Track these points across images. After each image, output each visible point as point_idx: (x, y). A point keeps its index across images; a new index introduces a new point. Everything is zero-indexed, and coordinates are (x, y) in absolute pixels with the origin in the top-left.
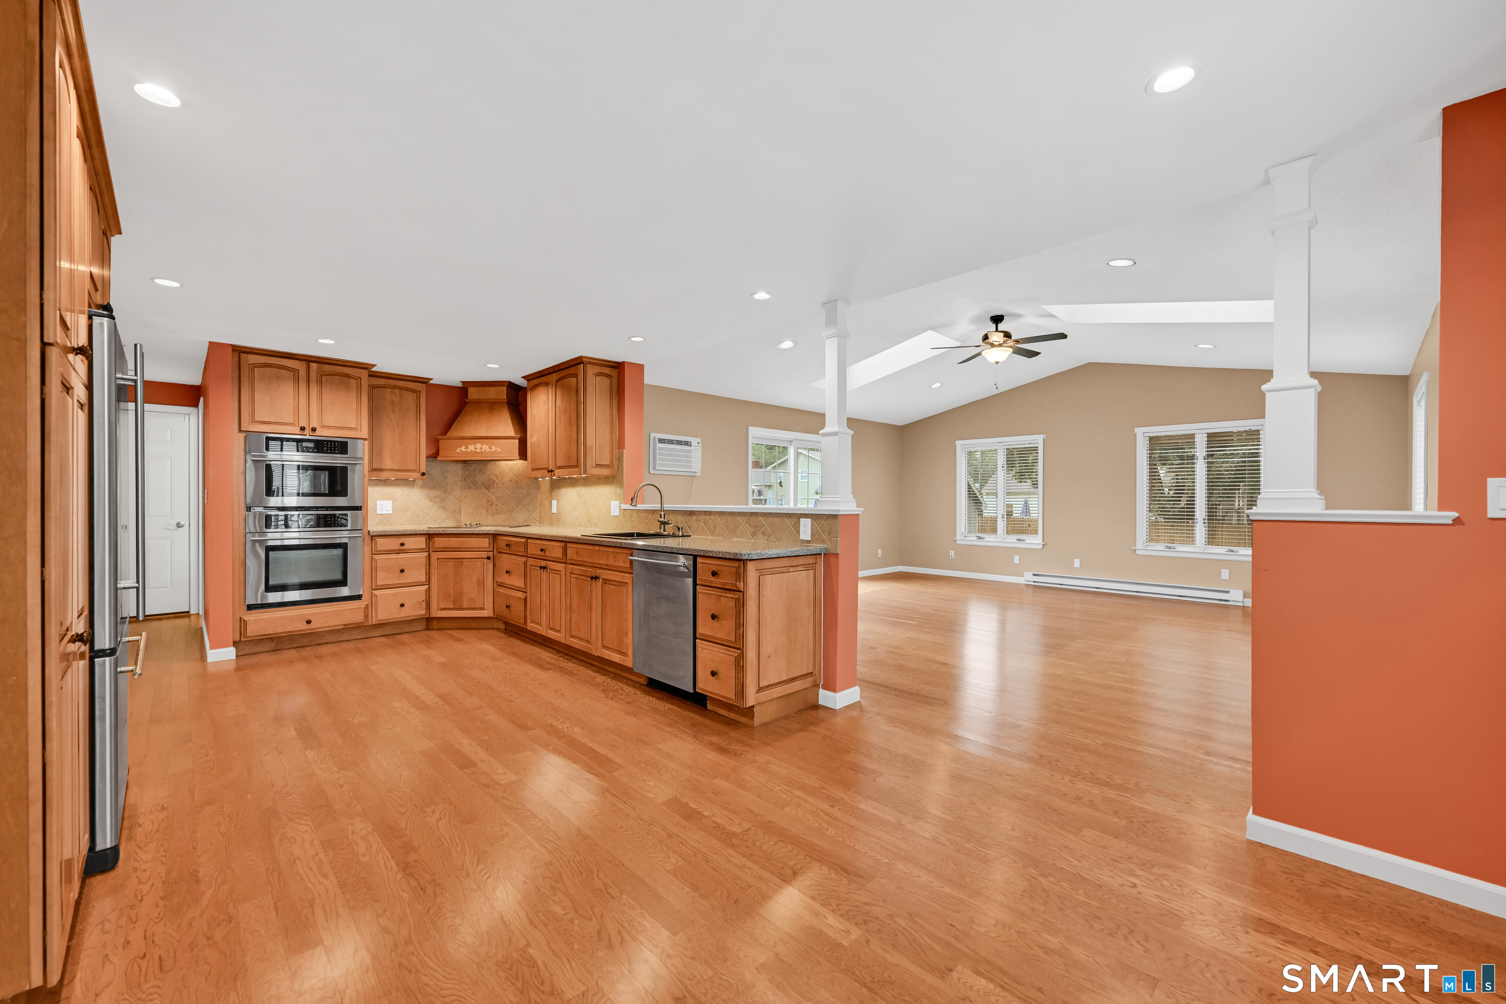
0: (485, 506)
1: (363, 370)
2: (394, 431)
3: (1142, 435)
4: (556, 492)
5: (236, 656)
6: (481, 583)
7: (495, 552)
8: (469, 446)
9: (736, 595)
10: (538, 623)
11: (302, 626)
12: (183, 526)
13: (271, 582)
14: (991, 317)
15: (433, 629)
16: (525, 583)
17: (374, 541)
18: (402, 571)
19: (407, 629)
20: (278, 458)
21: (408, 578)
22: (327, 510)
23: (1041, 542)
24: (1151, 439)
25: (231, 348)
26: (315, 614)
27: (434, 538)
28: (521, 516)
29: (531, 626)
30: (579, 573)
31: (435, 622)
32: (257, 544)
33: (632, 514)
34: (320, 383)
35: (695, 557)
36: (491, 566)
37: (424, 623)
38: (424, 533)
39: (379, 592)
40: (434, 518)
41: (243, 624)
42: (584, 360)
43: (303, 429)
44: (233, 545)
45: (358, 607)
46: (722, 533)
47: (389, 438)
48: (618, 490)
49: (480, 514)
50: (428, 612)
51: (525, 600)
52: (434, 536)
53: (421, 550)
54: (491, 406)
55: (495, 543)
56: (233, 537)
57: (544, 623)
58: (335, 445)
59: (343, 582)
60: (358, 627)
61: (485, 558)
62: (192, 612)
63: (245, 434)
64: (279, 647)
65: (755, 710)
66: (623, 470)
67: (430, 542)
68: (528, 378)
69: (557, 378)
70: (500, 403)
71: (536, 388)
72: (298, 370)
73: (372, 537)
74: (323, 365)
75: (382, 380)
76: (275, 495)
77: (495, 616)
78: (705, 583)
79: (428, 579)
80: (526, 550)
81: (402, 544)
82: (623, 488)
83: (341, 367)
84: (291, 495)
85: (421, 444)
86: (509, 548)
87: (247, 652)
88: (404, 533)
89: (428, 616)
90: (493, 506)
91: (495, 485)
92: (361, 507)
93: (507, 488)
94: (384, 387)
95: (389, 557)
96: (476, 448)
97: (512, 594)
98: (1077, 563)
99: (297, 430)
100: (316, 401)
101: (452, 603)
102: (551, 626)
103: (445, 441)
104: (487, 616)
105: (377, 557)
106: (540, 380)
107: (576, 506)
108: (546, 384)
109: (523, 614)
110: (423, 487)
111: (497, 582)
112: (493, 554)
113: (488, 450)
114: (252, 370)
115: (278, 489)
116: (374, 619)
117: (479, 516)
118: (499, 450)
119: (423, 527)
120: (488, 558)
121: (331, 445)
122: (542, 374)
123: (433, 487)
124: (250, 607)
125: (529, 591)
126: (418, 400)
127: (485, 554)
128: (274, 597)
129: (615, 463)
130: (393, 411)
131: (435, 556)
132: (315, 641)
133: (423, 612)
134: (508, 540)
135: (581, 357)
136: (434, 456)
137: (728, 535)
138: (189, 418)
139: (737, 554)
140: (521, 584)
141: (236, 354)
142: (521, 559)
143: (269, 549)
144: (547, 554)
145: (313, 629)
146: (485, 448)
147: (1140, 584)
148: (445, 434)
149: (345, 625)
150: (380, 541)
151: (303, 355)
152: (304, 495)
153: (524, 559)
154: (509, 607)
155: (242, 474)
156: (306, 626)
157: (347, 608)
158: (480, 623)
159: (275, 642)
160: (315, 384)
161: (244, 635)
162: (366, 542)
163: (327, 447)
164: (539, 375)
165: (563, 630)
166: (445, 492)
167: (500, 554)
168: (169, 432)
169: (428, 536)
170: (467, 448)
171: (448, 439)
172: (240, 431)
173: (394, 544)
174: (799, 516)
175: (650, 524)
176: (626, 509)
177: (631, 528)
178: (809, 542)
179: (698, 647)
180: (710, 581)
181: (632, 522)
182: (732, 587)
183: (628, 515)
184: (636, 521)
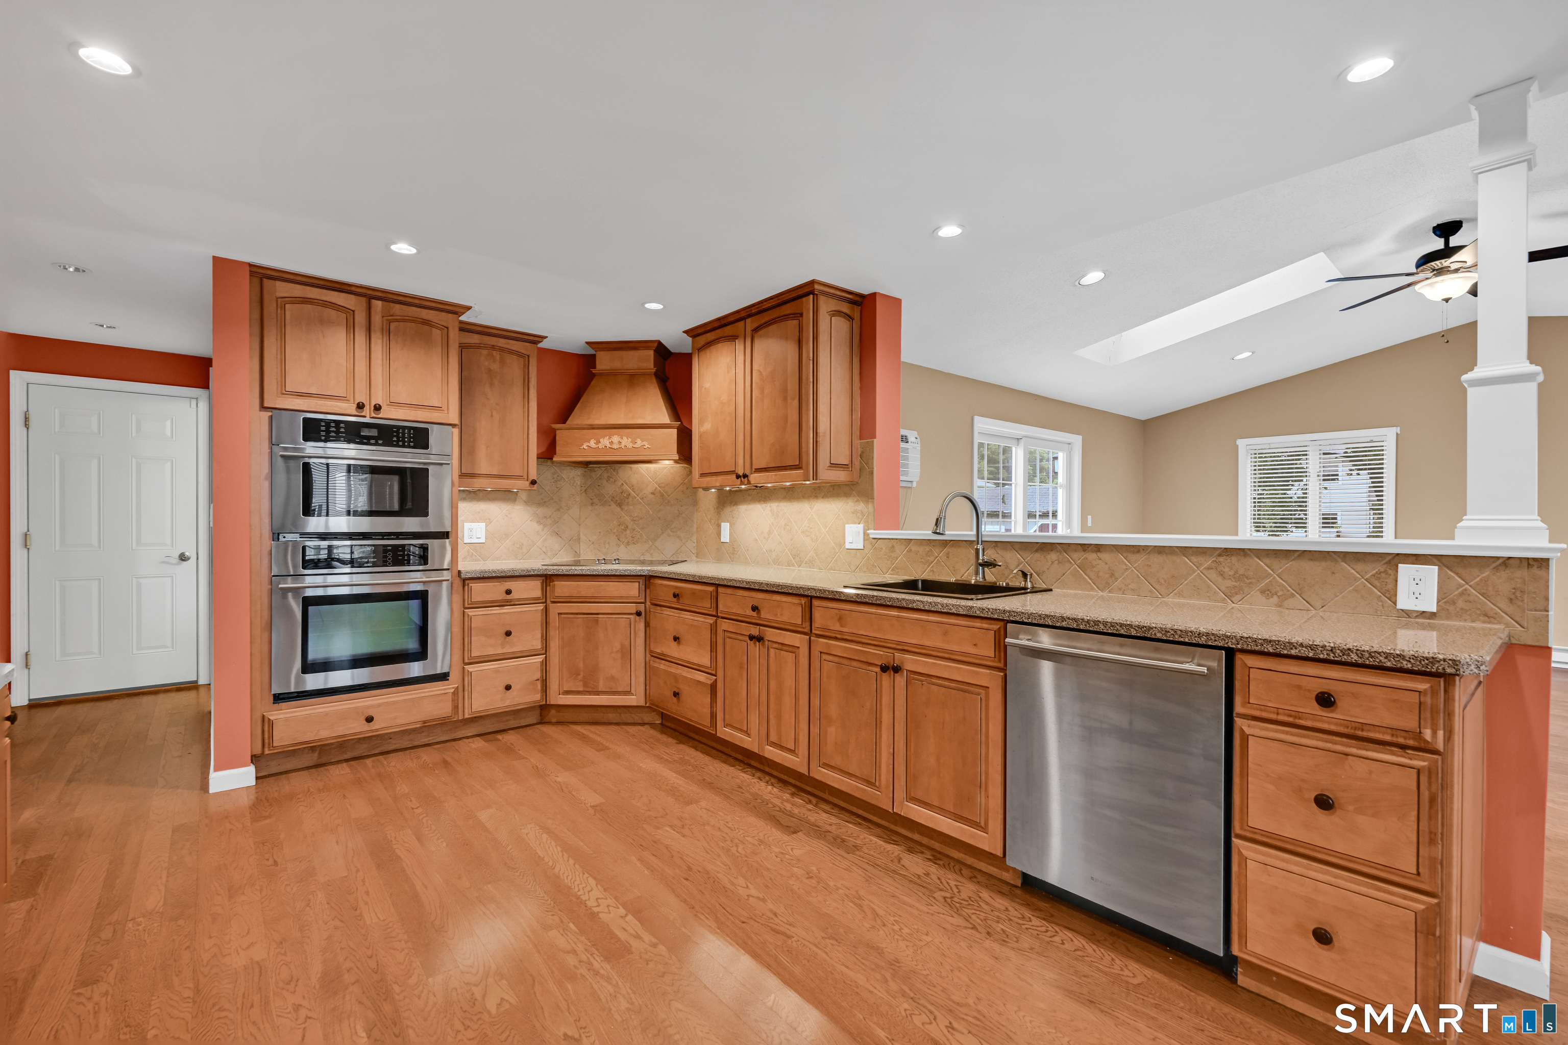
0: (615, 531)
1: (450, 315)
2: (492, 416)
4: (728, 510)
5: (257, 778)
6: (626, 653)
7: (648, 603)
8: (601, 440)
10: (741, 730)
11: (357, 727)
12: (188, 559)
13: (311, 656)
14: (1434, 228)
15: (549, 723)
16: (714, 659)
17: (466, 587)
18: (508, 634)
19: (513, 724)
20: (320, 452)
21: (519, 643)
22: (398, 538)
25: (248, 268)
26: (379, 705)
27: (553, 581)
28: (668, 547)
29: (725, 732)
30: (845, 655)
31: (553, 712)
32: (290, 595)
33: (893, 547)
34: (387, 332)
35: (1231, 654)
36: (641, 626)
37: (538, 712)
38: (539, 573)
39: (474, 667)
40: (544, 549)
41: (267, 725)
42: (817, 287)
43: (360, 406)
44: (251, 596)
45: (443, 692)
46: (1133, 586)
47: (484, 427)
48: (861, 506)
49: (609, 543)
50: (544, 697)
51: (713, 688)
52: (554, 578)
53: (534, 601)
54: (632, 379)
55: (648, 591)
56: (250, 584)
57: (754, 730)
58: (409, 434)
59: (421, 654)
60: (443, 723)
61: (631, 614)
62: (201, 682)
63: (270, 414)
64: (323, 760)
66: (872, 473)
67: (548, 588)
68: (695, 333)
69: (756, 325)
70: (644, 374)
71: (710, 346)
72: (353, 311)
73: (464, 580)
74: (392, 305)
75: (476, 336)
76: (316, 515)
77: (647, 705)
79: (544, 645)
80: (714, 605)
81: (508, 592)
82: (873, 502)
83: (419, 310)
84: (338, 514)
85: (530, 436)
86: (678, 599)
87: (274, 770)
88: (510, 574)
89: (544, 703)
90: (628, 532)
91: (630, 499)
92: (448, 533)
93: (648, 505)
94: (478, 347)
95: (489, 612)
96: (612, 443)
97: (685, 674)
99: (352, 409)
100: (380, 362)
101: (581, 683)
102: (773, 738)
103: (565, 432)
104: (635, 704)
105: (471, 612)
106: (719, 332)
107: (770, 533)
108: (733, 338)
109: (707, 711)
110: (527, 503)
111: (651, 652)
112: (645, 607)
113: (630, 445)
114: (281, 308)
115: (320, 506)
116: (466, 711)
117: (607, 546)
118: (647, 446)
119: (536, 564)
120: (638, 614)
121: (404, 434)
122: (723, 322)
123: (542, 503)
124: (279, 698)
125: (720, 673)
126: (527, 367)
127: (632, 608)
128: (314, 681)
129: (857, 462)
130: (492, 385)
131: (554, 609)
132: (378, 747)
133: (537, 697)
134: (677, 587)
135: (813, 282)
136: (548, 453)
137: (1151, 591)
138: (197, 404)
140: (705, 661)
141: (256, 281)
142: (702, 620)
143: (307, 602)
144: (764, 614)
145: (377, 730)
146: (626, 442)
148: (564, 422)
149: (425, 722)
150: (476, 586)
151: (361, 287)
152: (356, 514)
153: (711, 620)
154: (678, 694)
155: (266, 479)
156: (366, 727)
157: (427, 694)
158: (622, 715)
159: (317, 752)
160: (379, 334)
161: (269, 744)
162: (454, 589)
163: (398, 437)
164: (716, 325)
165: (803, 749)
166: (559, 510)
167: (659, 608)
168: (168, 423)
169: (544, 578)
170: (598, 442)
171: (569, 429)
172: (263, 408)
173: (495, 591)
174: (1395, 560)
175: (937, 563)
176: (880, 539)
177: (892, 570)
178: (1432, 615)
179: (1244, 860)
180: (1298, 714)
181: (894, 561)
182: (1387, 738)
183: (884, 549)
184: (902, 558)
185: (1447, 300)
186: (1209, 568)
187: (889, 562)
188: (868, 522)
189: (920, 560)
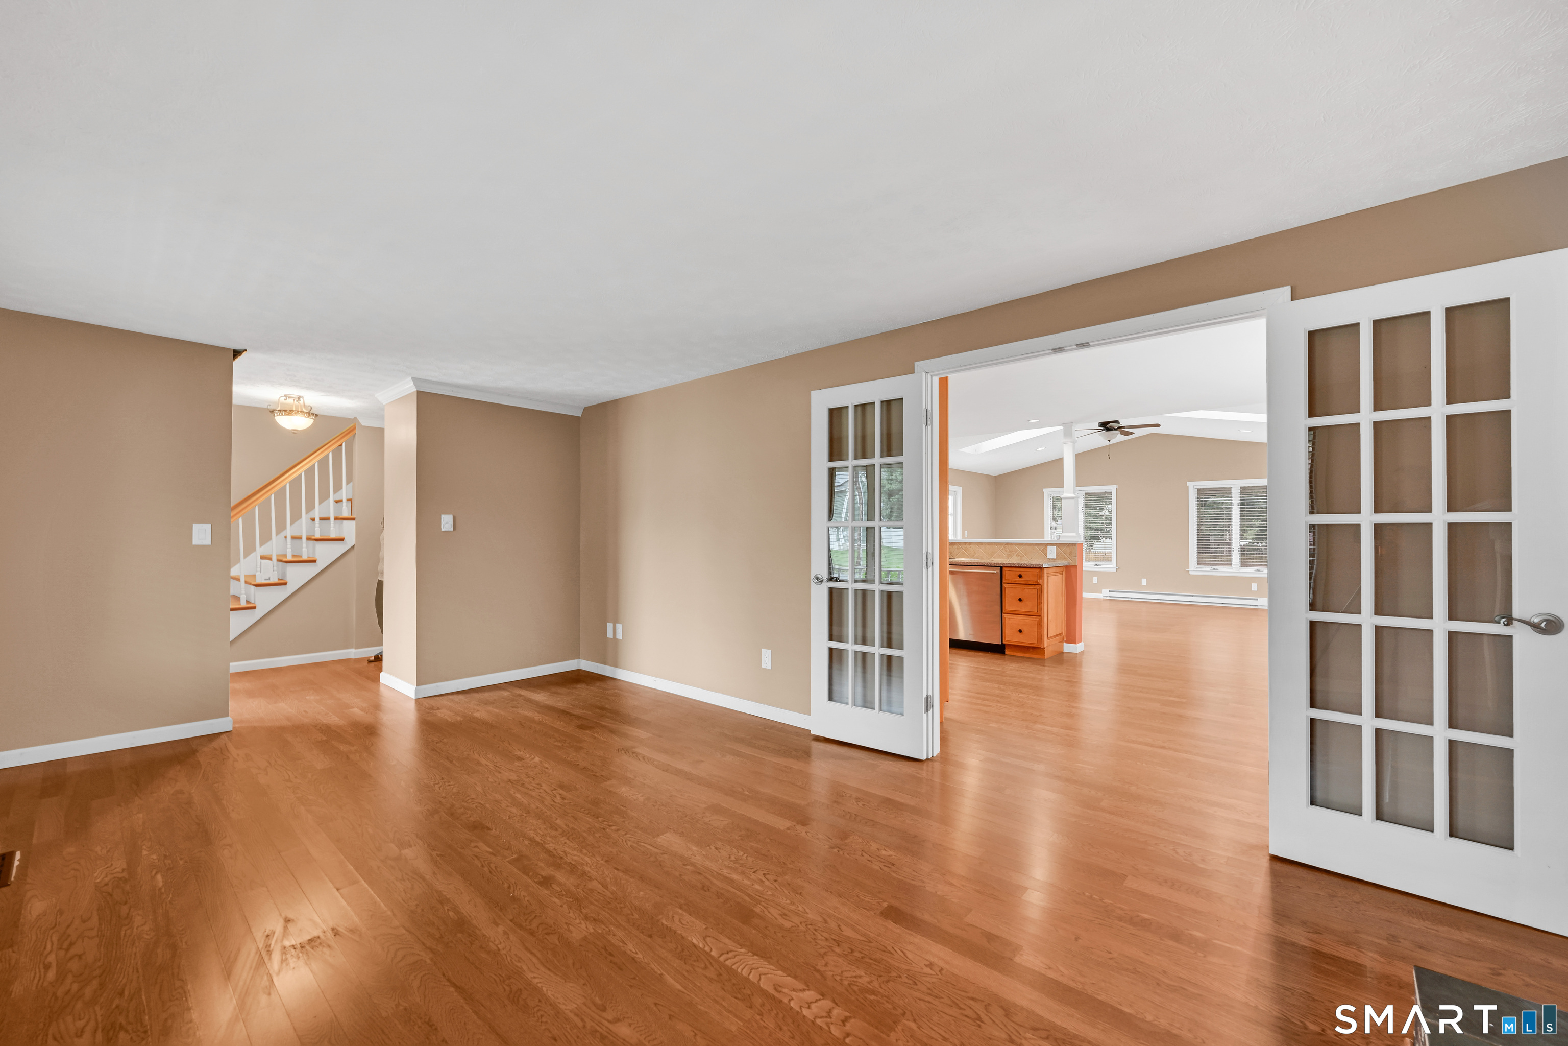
3: (1193, 487)
9: (1038, 587)
23: (1115, 566)
24: (1198, 490)
35: (1002, 568)
65: (1045, 650)
78: (1007, 582)
98: (1144, 582)
139: (1039, 565)
147: (1193, 596)
174: (1047, 545)
178: (1055, 559)
179: (1005, 618)
180: (1015, 581)
182: (1032, 583)
186: (1002, 549)
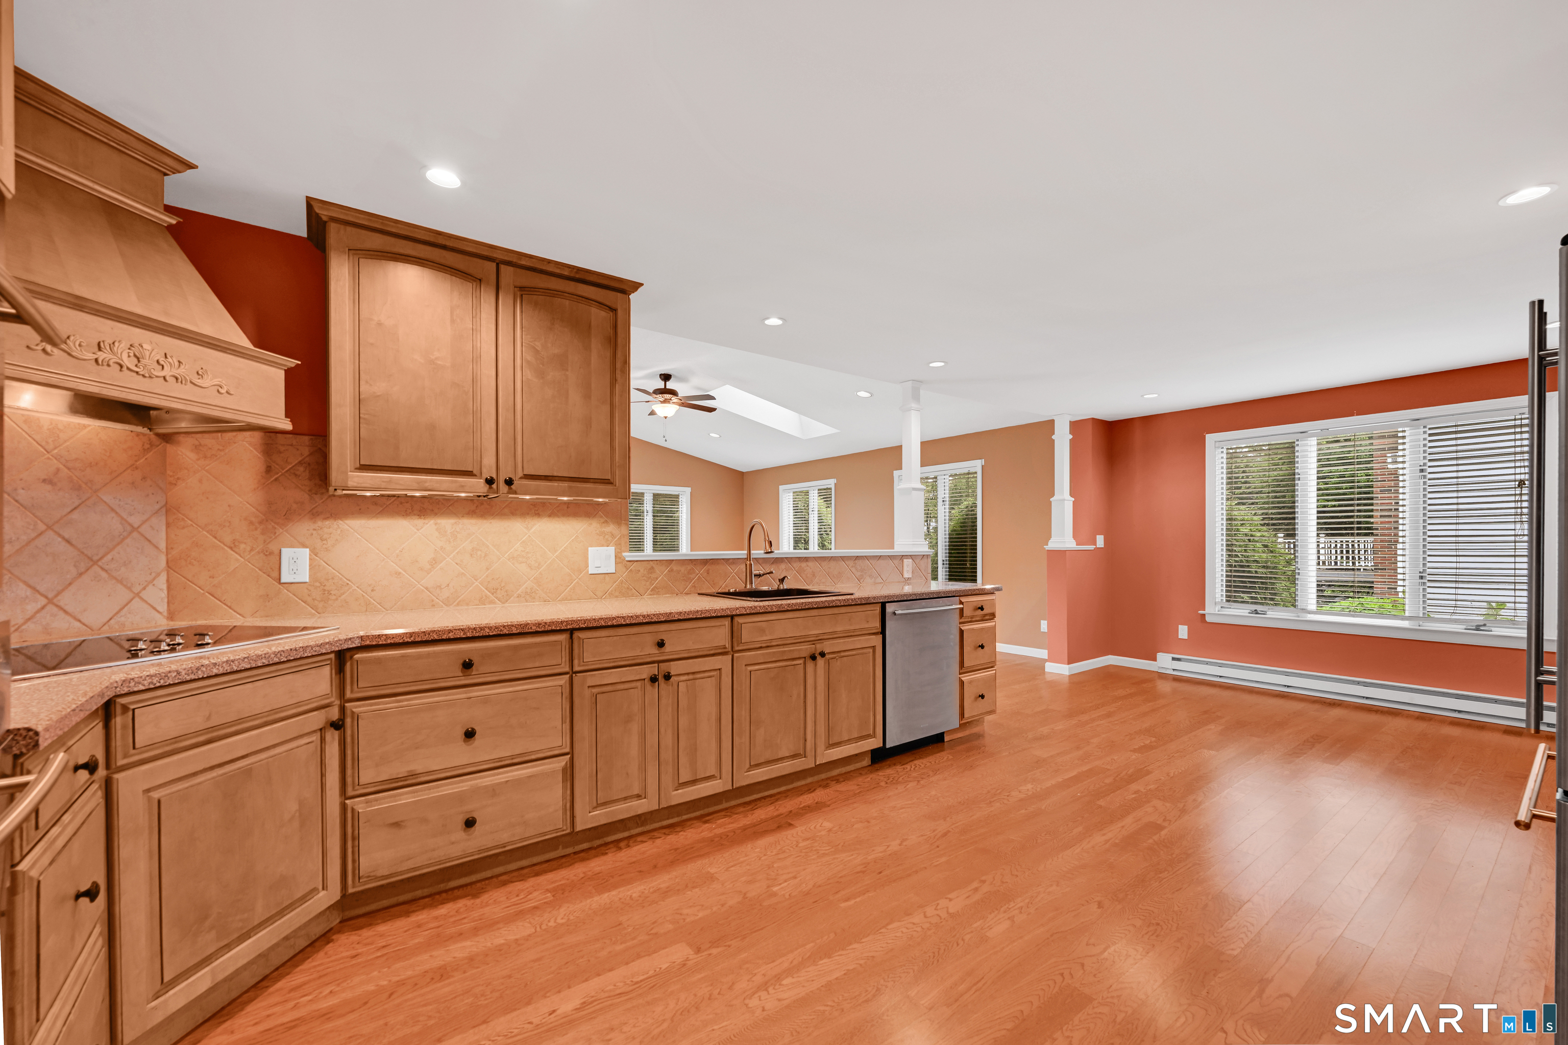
10: (628, 798)
14: (660, 375)
16: (567, 733)
29: (593, 818)
33: (652, 568)
48: (611, 528)
61: (318, 731)
80: (566, 659)
125: (582, 746)
131: (132, 785)
137: (831, 582)
142: (538, 685)
153: (560, 681)
174: (902, 557)
175: (698, 579)
176: (637, 561)
177: (651, 591)
178: (911, 579)
181: (653, 582)
183: (642, 571)
184: (663, 578)
185: (666, 418)
187: (648, 583)
188: (620, 544)
189: (682, 578)
